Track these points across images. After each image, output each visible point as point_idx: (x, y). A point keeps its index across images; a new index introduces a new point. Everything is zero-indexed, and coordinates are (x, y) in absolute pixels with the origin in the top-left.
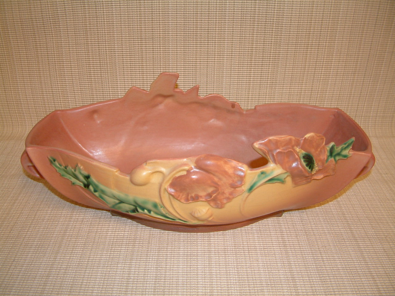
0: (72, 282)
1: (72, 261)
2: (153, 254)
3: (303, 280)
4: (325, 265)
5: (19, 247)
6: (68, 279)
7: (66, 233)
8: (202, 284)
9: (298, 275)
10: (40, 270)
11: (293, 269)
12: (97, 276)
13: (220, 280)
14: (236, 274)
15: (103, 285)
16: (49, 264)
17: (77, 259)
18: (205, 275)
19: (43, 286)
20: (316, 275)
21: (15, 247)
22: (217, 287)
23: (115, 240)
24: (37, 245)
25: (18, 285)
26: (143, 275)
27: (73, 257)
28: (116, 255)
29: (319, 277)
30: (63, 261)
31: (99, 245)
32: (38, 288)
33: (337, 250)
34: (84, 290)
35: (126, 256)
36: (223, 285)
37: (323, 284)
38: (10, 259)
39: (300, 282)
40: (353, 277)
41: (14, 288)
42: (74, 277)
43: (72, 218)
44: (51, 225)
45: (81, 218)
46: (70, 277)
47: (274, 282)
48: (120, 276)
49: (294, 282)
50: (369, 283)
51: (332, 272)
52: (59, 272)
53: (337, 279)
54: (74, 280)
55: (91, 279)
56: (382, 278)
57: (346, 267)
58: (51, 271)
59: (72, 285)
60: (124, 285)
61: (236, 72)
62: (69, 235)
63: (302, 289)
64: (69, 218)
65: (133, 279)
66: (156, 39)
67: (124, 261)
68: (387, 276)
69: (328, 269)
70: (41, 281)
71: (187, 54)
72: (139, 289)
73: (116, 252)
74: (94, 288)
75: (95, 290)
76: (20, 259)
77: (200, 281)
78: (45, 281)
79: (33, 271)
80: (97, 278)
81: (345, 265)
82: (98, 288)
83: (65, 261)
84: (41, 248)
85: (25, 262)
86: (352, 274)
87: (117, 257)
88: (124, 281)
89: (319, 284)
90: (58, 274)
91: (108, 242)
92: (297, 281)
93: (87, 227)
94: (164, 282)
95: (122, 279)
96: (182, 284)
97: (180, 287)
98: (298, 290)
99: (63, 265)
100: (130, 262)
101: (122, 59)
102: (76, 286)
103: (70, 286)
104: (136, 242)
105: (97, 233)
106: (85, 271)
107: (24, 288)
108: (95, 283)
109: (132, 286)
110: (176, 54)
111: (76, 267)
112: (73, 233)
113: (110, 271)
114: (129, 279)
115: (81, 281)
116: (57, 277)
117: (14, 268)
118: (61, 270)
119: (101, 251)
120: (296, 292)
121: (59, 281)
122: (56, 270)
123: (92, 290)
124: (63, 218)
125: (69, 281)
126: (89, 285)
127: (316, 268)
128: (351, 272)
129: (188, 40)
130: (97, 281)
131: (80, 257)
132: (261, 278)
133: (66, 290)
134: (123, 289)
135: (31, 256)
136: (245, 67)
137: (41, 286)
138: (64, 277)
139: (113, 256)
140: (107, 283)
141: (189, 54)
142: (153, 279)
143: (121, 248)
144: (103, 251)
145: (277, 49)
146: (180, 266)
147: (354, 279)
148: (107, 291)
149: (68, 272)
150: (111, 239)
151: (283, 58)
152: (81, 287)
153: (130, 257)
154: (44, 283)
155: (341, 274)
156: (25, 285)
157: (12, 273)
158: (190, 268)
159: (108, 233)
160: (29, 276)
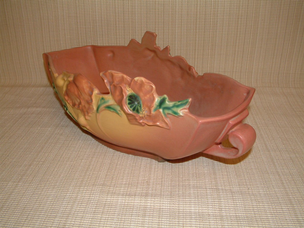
0: (46, 169)
1: (49, 157)
2: (109, 155)
3: (222, 174)
4: (241, 166)
5: (13, 148)
6: (44, 168)
7: (49, 140)
8: (143, 174)
9: (218, 171)
10: (25, 162)
11: (216, 167)
12: (65, 166)
13: (157, 172)
14: (170, 169)
15: (68, 172)
16: (32, 158)
17: (53, 156)
18: (146, 168)
19: (25, 171)
20: (233, 172)
21: (11, 148)
22: (154, 176)
23: (83, 146)
24: (26, 148)
25: (7, 170)
26: (99, 167)
27: (50, 155)
28: (82, 154)
29: (236, 173)
30: (42, 157)
31: (71, 148)
32: (21, 172)
33: (252, 157)
34: (54, 174)
35: (89, 155)
36: (158, 175)
37: (238, 178)
38: (5, 155)
39: (219, 175)
40: (263, 174)
41: (4, 172)
42: (49, 167)
43: (54, 132)
44: (39, 136)
45: (61, 133)
46: (45, 166)
47: (199, 175)
48: (82, 167)
49: (215, 175)
50: (275, 179)
51: (246, 170)
52: (38, 163)
53: (250, 175)
54: (48, 168)
55: (61, 168)
56: (287, 176)
57: (258, 168)
58: (33, 162)
59: (46, 171)
60: (84, 172)
61: (185, 37)
62: (50, 142)
63: (220, 180)
64: (52, 132)
65: (91, 169)
66: (126, 13)
67: (87, 158)
68: (291, 174)
69: (243, 168)
70: (24, 168)
71: (149, 24)
72: (94, 174)
73: (82, 152)
74: (62, 173)
75: (62, 175)
76: (12, 155)
77: (141, 172)
78: (27, 168)
79: (20, 162)
80: (65, 168)
81: (257, 166)
82: (64, 173)
83: (44, 157)
84: (29, 149)
85: (15, 157)
86: (262, 172)
87: (83, 155)
88: (84, 170)
89: (235, 178)
90: (37, 165)
91: (78, 147)
92: (217, 175)
93: (64, 138)
94: (114, 172)
95: (83, 168)
96: (127, 174)
97: (125, 175)
98: (217, 180)
99: (42, 159)
100: (92, 159)
101: (101, 28)
102: (49, 172)
103: (44, 172)
104: (99, 147)
105: (71, 141)
106: (57, 163)
107: (12, 172)
108: (63, 171)
109: (90, 173)
110: (140, 24)
111: (51, 160)
112: (53, 141)
113: (75, 164)
114: (89, 169)
115: (53, 169)
116: (36, 166)
117: (7, 160)
118: (40, 162)
119: (71, 152)
120: (216, 182)
121: (37, 169)
122: (36, 162)
123: (60, 175)
124: (48, 132)
125: (45, 169)
126: (58, 172)
127: (234, 167)
128: (262, 171)
129: (150, 13)
130: (65, 169)
131: (56, 155)
132: (190, 172)
133: (41, 174)
134: (82, 174)
135: (21, 153)
136: (192, 33)
137: (24, 171)
138: (41, 166)
139: (80, 155)
140: (72, 171)
141: (150, 24)
142: (106, 170)
143: (87, 150)
144: (73, 152)
145: (216, 19)
146: (128, 163)
147: (263, 175)
148: (71, 175)
149: (45, 164)
150: (80, 145)
151: (220, 26)
152: (52, 173)
153: (92, 156)
154: (26, 170)
155: (253, 172)
156: (13, 170)
157: (5, 163)
158: (136, 164)
159: (78, 142)
160: (17, 165)
